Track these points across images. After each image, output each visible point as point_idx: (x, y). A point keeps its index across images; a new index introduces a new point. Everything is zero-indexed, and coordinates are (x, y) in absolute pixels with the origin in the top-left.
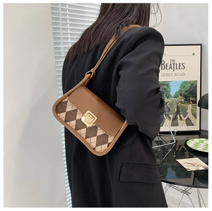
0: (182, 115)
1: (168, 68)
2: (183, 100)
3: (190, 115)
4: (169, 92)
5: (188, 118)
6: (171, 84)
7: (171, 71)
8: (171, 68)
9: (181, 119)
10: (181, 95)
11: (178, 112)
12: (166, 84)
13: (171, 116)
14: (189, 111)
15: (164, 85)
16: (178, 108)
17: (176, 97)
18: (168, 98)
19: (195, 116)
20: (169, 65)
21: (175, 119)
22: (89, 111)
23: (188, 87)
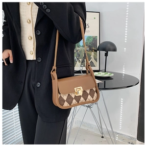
2: (88, 49)
3: (93, 60)
5: (91, 61)
10: (87, 45)
11: (85, 57)
13: (81, 60)
14: (92, 57)
16: (85, 54)
17: (83, 47)
18: (78, 47)
19: (96, 60)
21: (83, 62)
22: (75, 89)
23: (91, 40)
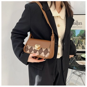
0: (80, 44)
1: (75, 24)
2: (81, 38)
4: (75, 34)
6: (76, 31)
7: (76, 25)
8: (76, 24)
9: (80, 46)
10: (80, 36)
11: (79, 43)
12: (74, 31)
14: (83, 43)
15: (73, 31)
16: (79, 41)
17: (78, 36)
20: (75, 23)
21: (77, 46)
23: (83, 32)
